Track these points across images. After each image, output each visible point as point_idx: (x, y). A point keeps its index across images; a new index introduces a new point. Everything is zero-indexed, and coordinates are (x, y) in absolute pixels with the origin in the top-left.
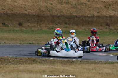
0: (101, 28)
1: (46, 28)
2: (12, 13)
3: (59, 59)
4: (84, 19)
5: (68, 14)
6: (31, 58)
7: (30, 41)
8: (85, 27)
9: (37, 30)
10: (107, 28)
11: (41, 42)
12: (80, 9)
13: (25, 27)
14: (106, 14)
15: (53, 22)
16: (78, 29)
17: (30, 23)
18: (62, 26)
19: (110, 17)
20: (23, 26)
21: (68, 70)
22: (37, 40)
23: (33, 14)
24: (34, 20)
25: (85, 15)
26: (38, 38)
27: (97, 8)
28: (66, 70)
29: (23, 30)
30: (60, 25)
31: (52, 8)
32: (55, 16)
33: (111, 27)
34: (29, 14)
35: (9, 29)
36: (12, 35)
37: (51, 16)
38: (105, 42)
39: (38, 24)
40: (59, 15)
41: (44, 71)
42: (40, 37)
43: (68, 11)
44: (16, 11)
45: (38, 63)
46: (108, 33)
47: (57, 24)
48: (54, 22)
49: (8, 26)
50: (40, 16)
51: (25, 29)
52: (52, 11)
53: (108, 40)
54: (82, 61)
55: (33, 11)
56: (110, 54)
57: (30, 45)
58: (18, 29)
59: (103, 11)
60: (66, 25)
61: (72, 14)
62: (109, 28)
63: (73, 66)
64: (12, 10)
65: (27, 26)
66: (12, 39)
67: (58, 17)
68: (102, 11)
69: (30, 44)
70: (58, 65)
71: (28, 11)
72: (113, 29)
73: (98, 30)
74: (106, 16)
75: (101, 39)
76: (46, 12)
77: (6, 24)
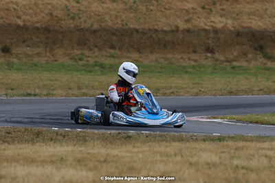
0: (195, 58)
1: (67, 58)
3: (96, 131)
4: (154, 36)
5: (117, 25)
6: (31, 130)
7: (28, 88)
8: (157, 56)
9: (44, 62)
10: (207, 58)
11: (55, 92)
12: (145, 14)
13: (17, 56)
14: (206, 24)
15: (82, 43)
16: (141, 60)
17: (28, 46)
18: (104, 53)
19: (216, 31)
20: (12, 54)
21: (117, 155)
22: (45, 85)
23: (36, 25)
24: (38, 40)
25: (156, 27)
26: (49, 82)
27: (184, 12)
28: (114, 157)
29: (13, 62)
30: (100, 50)
31: (79, 10)
32: (87, 30)
33: (217, 55)
34: (25, 25)
37: (78, 30)
38: (203, 90)
39: (48, 49)
40: (96, 26)
41: (62, 159)
42: (52, 80)
43: (116, 17)
45: (48, 139)
46: (209, 70)
47: (91, 50)
48: (85, 44)
50: (52, 29)
51: (16, 61)
52: (80, 18)
53: (210, 86)
54: (150, 134)
55: (35, 19)
56: (214, 118)
57: (28, 98)
59: (198, 17)
60: (112, 51)
61: (127, 24)
62: (214, 58)
63: (129, 147)
65: (19, 54)
67: (95, 32)
68: (195, 18)
69: (29, 95)
70: (94, 145)
71: (24, 17)
72: (222, 58)
73: (186, 63)
74: (205, 30)
75: (194, 84)
76: (65, 20)
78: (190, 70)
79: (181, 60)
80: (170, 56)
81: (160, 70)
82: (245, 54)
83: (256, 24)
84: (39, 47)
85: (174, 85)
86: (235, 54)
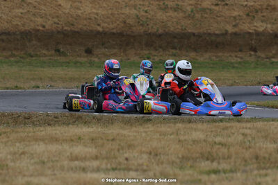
0: (241, 56)
1: (137, 57)
2: (73, 29)
4: (208, 38)
5: (178, 30)
8: (210, 54)
10: (251, 55)
12: (200, 21)
13: (97, 56)
14: (249, 28)
15: (149, 45)
16: (197, 58)
17: (106, 48)
18: (167, 52)
19: (258, 34)
20: (93, 55)
23: (112, 31)
24: (114, 43)
25: (209, 31)
27: (232, 18)
29: (94, 61)
30: (163, 50)
31: (147, 18)
32: (153, 34)
33: (259, 53)
34: (103, 31)
35: (67, 61)
36: (72, 72)
37: (147, 34)
39: (122, 50)
40: (161, 31)
43: (177, 23)
44: (80, 26)
46: (253, 65)
47: (156, 50)
48: (152, 45)
49: (64, 54)
50: (125, 33)
51: (96, 60)
52: (148, 25)
55: (111, 26)
58: (84, 60)
59: (244, 23)
60: (174, 51)
61: (185, 29)
64: (73, 25)
65: (100, 54)
67: (160, 35)
68: (241, 23)
71: (103, 25)
72: (263, 56)
73: (233, 60)
74: (249, 33)
75: (239, 77)
76: (135, 26)
77: (62, 50)
78: (236, 65)
79: (230, 58)
80: (220, 54)
81: (212, 66)
84: (114, 48)
85: (222, 78)
86: (273, 52)
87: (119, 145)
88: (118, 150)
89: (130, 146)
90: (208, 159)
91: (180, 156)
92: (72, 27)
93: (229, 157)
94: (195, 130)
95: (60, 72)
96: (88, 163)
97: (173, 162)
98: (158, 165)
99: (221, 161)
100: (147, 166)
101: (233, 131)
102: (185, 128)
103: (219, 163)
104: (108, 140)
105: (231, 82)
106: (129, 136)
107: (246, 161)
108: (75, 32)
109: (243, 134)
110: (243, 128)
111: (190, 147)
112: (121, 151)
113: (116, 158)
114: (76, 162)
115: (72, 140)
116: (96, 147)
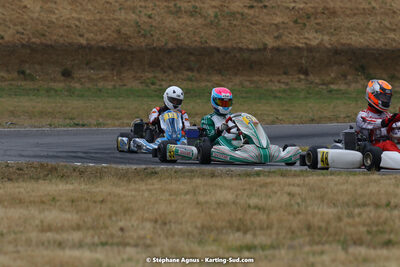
0: (287, 80)
1: (137, 82)
2: (44, 41)
4: (238, 55)
5: (195, 44)
7: (91, 117)
8: (241, 78)
9: (111, 87)
10: (300, 80)
12: (228, 30)
13: (79, 80)
14: (298, 41)
15: (154, 64)
17: (92, 69)
18: (180, 76)
19: (310, 49)
20: (73, 78)
22: (110, 114)
23: (101, 44)
25: (240, 45)
27: (273, 27)
29: (74, 88)
30: (175, 72)
31: (152, 26)
32: (160, 49)
33: (311, 77)
34: (88, 44)
35: (36, 87)
36: (42, 103)
37: (150, 49)
39: (115, 72)
40: (170, 45)
42: (116, 108)
43: (194, 34)
44: (55, 37)
46: (302, 95)
47: (165, 72)
48: (158, 66)
49: (33, 79)
50: (119, 48)
51: (78, 86)
52: (152, 35)
55: (100, 37)
58: (59, 86)
59: (290, 33)
60: (190, 74)
61: (206, 42)
62: (307, 80)
64: (44, 35)
65: (83, 78)
66: (43, 114)
67: (170, 51)
68: (286, 33)
72: (317, 81)
73: (275, 87)
74: (298, 48)
75: (283, 111)
76: (134, 37)
77: (28, 72)
79: (270, 83)
80: (256, 78)
81: (244, 95)
82: (344, 76)
83: (357, 40)
84: (104, 69)
86: (332, 75)
87: (111, 209)
88: (110, 217)
89: (127, 211)
90: (238, 230)
91: (199, 225)
92: (43, 38)
93: (270, 227)
94: (221, 187)
95: (25, 103)
96: (65, 236)
97: (189, 234)
98: (167, 237)
99: (258, 232)
100: (152, 239)
101: (274, 189)
102: (206, 184)
103: (255, 235)
104: (95, 202)
105: (271, 118)
106: (125, 196)
107: (293, 232)
108: (47, 46)
109: (289, 194)
110: (289, 185)
111: (212, 212)
112: (114, 218)
113: (106, 228)
114: (49, 235)
115: (43, 202)
116: (77, 213)
